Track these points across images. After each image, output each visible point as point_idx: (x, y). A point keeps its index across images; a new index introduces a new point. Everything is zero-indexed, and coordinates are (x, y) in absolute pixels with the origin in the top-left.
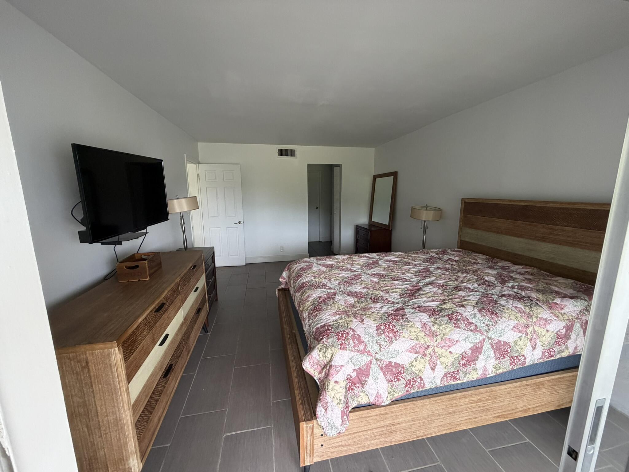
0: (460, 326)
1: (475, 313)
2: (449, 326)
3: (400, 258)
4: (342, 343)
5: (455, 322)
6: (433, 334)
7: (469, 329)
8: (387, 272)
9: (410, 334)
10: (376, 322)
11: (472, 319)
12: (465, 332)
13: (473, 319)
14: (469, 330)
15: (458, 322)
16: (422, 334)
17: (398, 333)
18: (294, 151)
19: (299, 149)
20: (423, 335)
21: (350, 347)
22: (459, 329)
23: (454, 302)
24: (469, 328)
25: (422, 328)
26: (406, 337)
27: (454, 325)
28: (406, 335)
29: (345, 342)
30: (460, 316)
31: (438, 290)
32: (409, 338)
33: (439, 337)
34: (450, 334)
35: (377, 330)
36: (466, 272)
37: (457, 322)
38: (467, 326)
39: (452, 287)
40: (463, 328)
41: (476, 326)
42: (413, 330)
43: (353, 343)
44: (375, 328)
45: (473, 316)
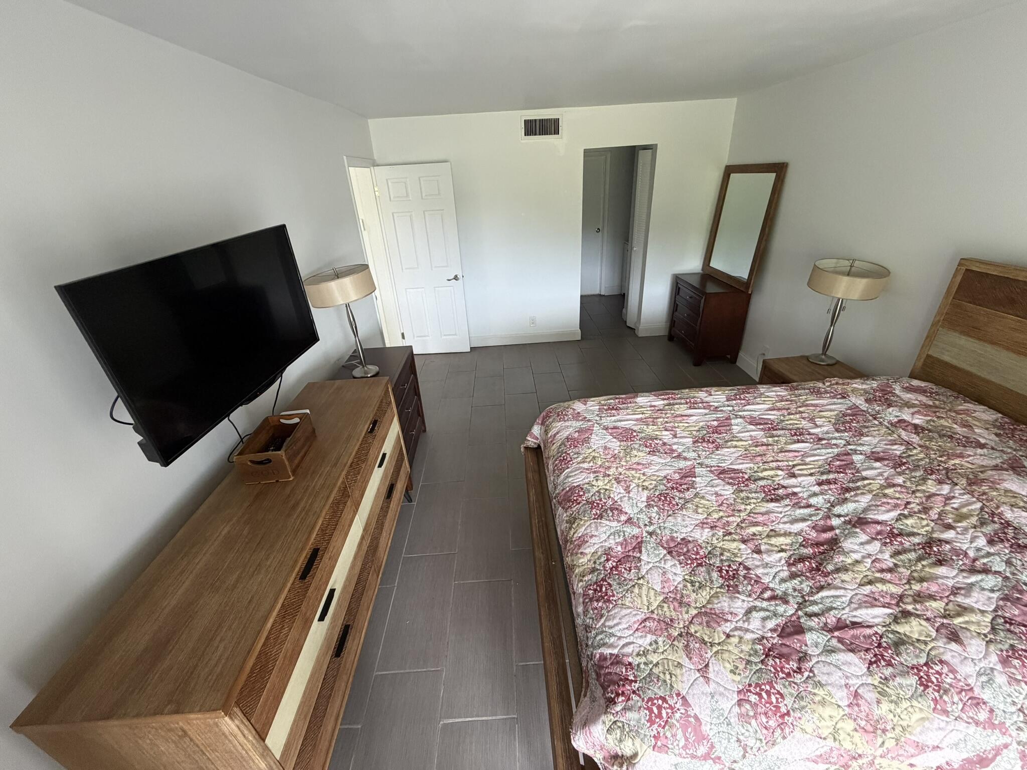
0: (949, 709)
1: (992, 669)
2: (920, 706)
3: (779, 409)
4: (658, 733)
5: (936, 694)
6: (875, 728)
7: (972, 718)
8: (752, 465)
9: (820, 725)
10: (737, 678)
11: (983, 688)
12: (961, 726)
13: (986, 690)
14: (971, 721)
15: (945, 697)
16: (849, 725)
17: (791, 719)
18: (557, 121)
19: (567, 116)
20: (852, 728)
21: (677, 747)
22: (944, 718)
23: (929, 614)
24: (971, 715)
25: (849, 706)
26: (809, 730)
27: (932, 703)
28: (809, 728)
29: (664, 734)
30: (951, 676)
31: (881, 552)
32: (815, 734)
33: (889, 735)
34: (918, 729)
35: (740, 703)
36: (948, 476)
37: (941, 697)
38: (967, 708)
39: (916, 540)
40: (957, 715)
41: (992, 711)
42: (827, 711)
43: (683, 739)
44: (736, 698)
45: (984, 678)
